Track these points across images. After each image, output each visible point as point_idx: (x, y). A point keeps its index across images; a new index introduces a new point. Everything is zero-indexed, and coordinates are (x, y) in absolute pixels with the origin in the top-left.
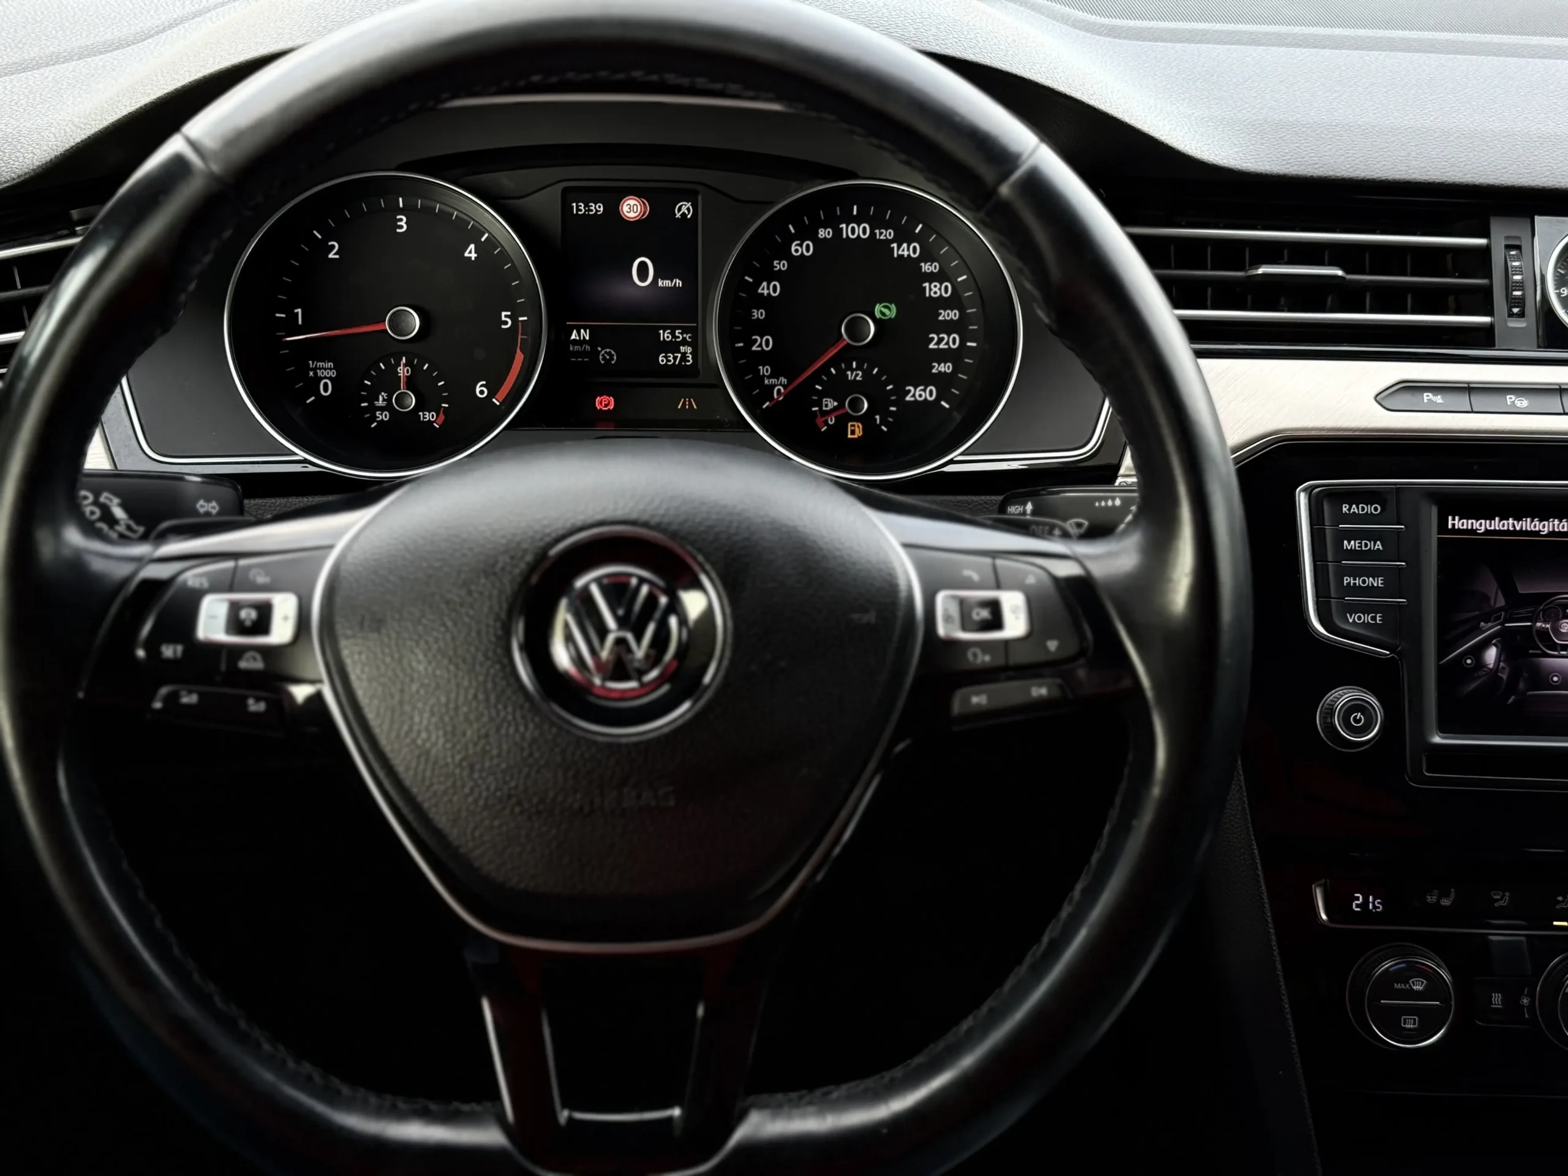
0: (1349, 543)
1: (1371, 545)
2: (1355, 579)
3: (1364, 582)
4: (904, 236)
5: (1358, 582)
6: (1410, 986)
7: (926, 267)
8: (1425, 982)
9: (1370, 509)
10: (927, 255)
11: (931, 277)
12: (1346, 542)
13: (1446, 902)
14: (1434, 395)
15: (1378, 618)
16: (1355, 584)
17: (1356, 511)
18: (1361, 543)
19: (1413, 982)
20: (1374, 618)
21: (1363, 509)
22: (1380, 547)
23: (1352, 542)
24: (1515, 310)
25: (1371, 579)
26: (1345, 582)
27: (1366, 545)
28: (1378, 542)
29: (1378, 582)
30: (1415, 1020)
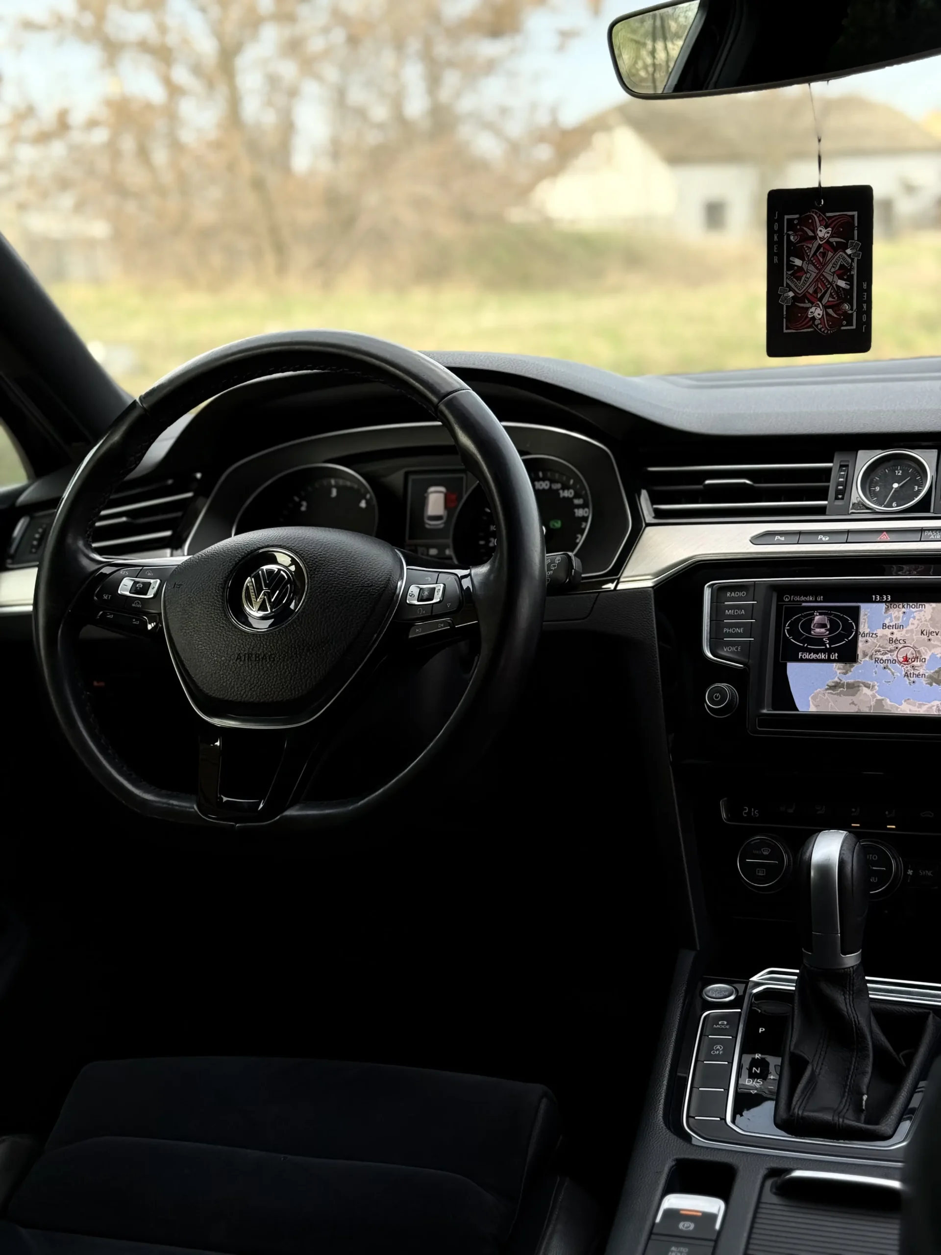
0: (728, 611)
1: (739, 612)
2: (729, 629)
3: (734, 630)
4: (565, 487)
5: (731, 630)
6: (762, 852)
7: (577, 502)
8: (770, 850)
9: (741, 594)
10: (577, 496)
11: (579, 507)
12: (727, 611)
13: (791, 811)
14: (781, 537)
15: (739, 648)
16: (729, 632)
17: (734, 595)
18: (734, 611)
19: (763, 850)
20: (737, 649)
21: (737, 594)
22: (744, 613)
23: (730, 611)
24: (840, 496)
25: (737, 629)
26: (724, 631)
27: (737, 612)
28: (743, 610)
29: (741, 630)
30: (763, 871)
